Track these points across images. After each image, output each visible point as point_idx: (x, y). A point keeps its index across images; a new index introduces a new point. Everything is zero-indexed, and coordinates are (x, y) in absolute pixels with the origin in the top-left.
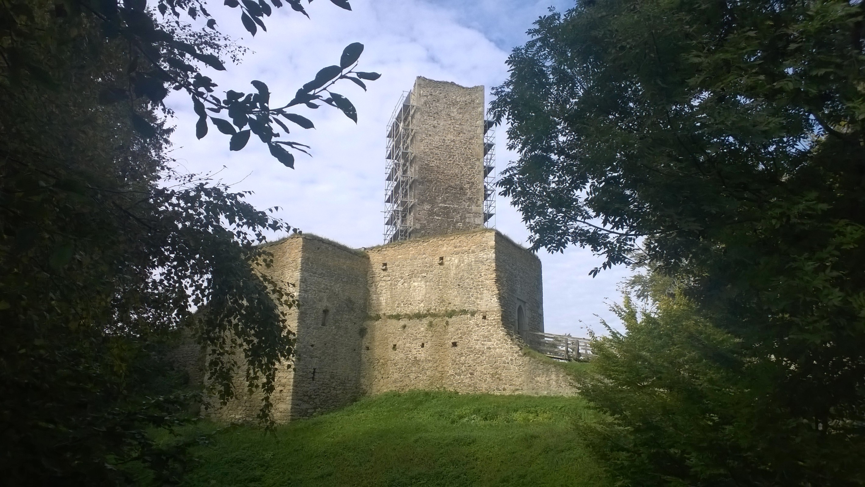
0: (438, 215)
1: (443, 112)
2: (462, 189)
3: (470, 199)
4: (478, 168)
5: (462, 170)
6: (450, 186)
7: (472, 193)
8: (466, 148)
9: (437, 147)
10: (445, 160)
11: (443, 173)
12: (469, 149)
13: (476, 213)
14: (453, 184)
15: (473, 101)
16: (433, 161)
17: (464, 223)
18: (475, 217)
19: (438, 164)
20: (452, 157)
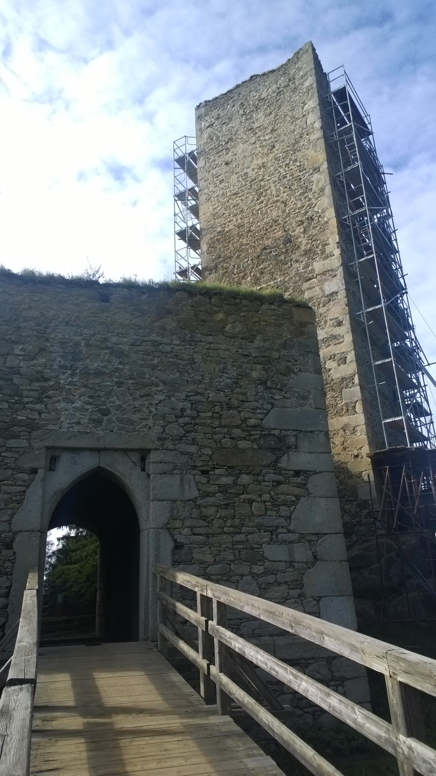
1: (241, 131)
2: (288, 240)
3: (306, 253)
4: (317, 186)
5: (285, 205)
6: (265, 249)
7: (311, 237)
8: (287, 165)
9: (234, 194)
10: (250, 208)
11: (250, 231)
12: (295, 160)
13: (324, 273)
14: (268, 242)
16: (229, 222)
18: (322, 282)
19: (239, 221)
20: (264, 194)
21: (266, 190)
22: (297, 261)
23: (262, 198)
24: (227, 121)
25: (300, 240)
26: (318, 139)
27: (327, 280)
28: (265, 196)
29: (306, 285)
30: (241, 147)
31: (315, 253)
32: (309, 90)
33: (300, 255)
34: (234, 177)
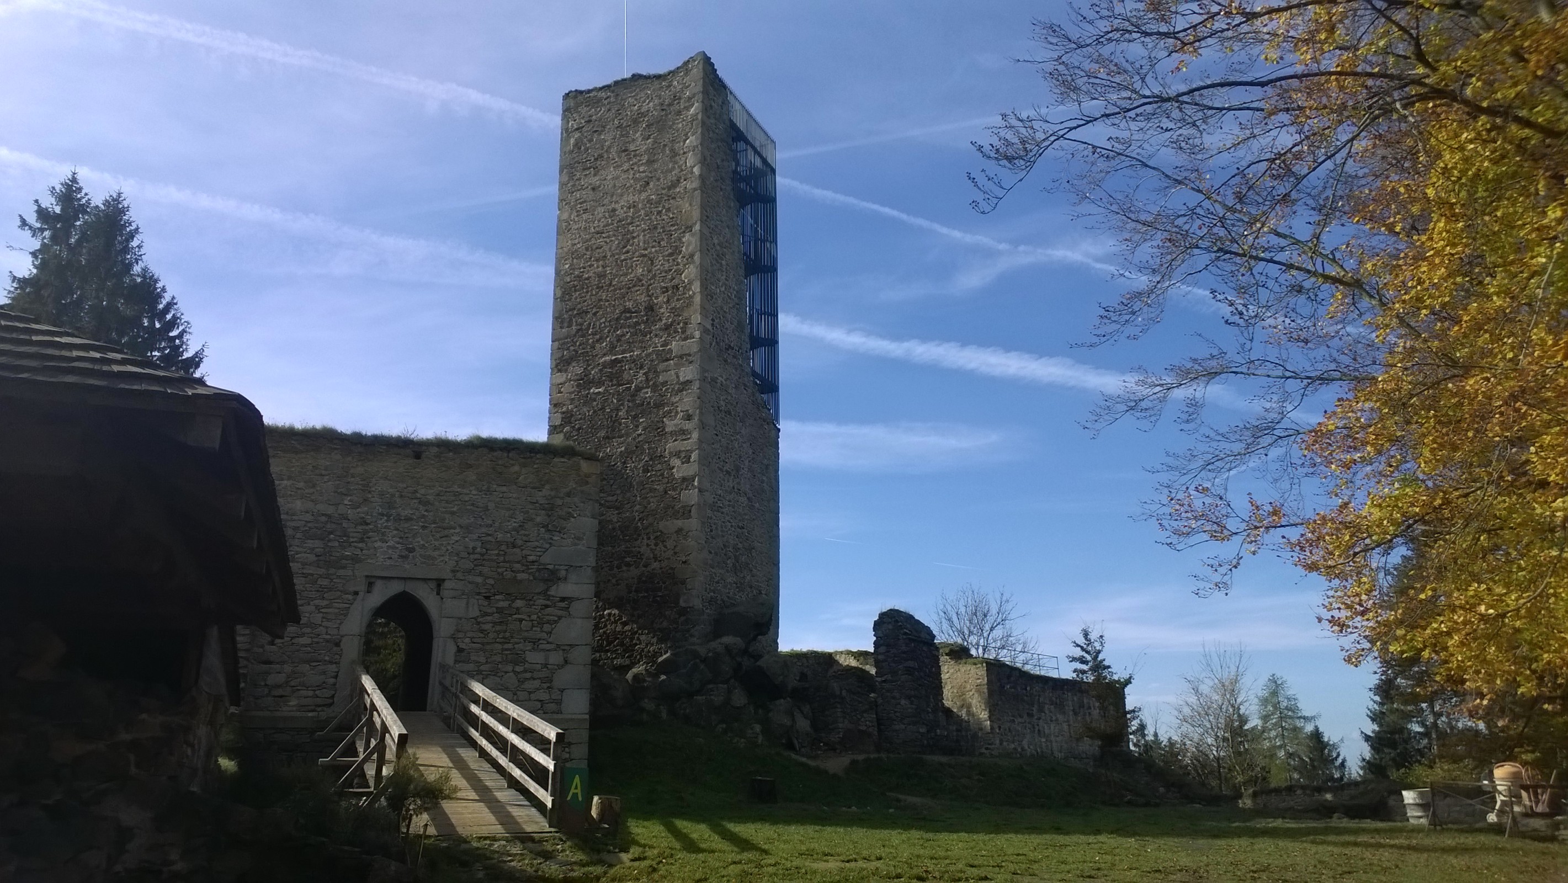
0: (599, 384)
1: (614, 150)
2: (650, 308)
3: (667, 328)
4: (687, 249)
5: (652, 264)
6: (624, 312)
7: (673, 310)
9: (598, 233)
11: (610, 284)
12: (668, 210)
13: (681, 357)
14: (629, 304)
15: (676, 98)
16: (590, 266)
17: (655, 388)
18: (678, 366)
19: (600, 269)
20: (631, 242)
21: (633, 238)
22: (656, 335)
23: (629, 247)
24: (600, 129)
25: (662, 310)
26: (695, 189)
27: (683, 365)
28: (632, 245)
29: (661, 367)
30: (610, 173)
31: (676, 331)
32: (693, 120)
33: (660, 329)
34: (601, 209)
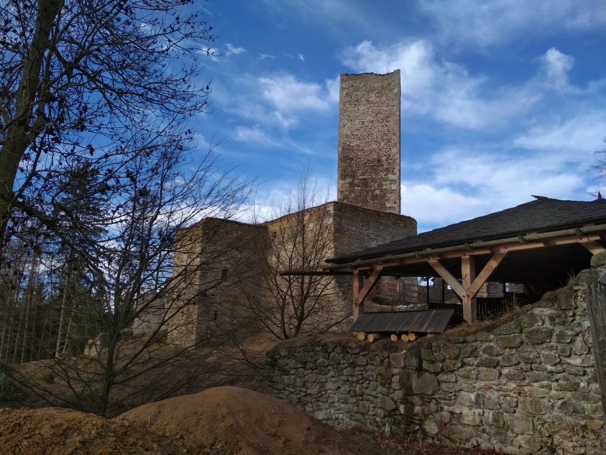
0: (358, 186)
1: (363, 99)
2: (379, 161)
3: (387, 169)
5: (380, 145)
6: (368, 161)
7: (389, 163)
8: (383, 126)
9: (357, 130)
11: (362, 150)
12: (386, 126)
13: (392, 181)
14: (370, 158)
15: (390, 84)
16: (354, 142)
17: (381, 191)
19: (358, 143)
21: (372, 134)
22: (382, 171)
23: (369, 137)
24: (356, 90)
25: (384, 163)
27: (393, 184)
28: (371, 137)
29: (384, 183)
30: (362, 107)
31: (390, 171)
32: (396, 94)
33: (384, 169)
34: (357, 121)
